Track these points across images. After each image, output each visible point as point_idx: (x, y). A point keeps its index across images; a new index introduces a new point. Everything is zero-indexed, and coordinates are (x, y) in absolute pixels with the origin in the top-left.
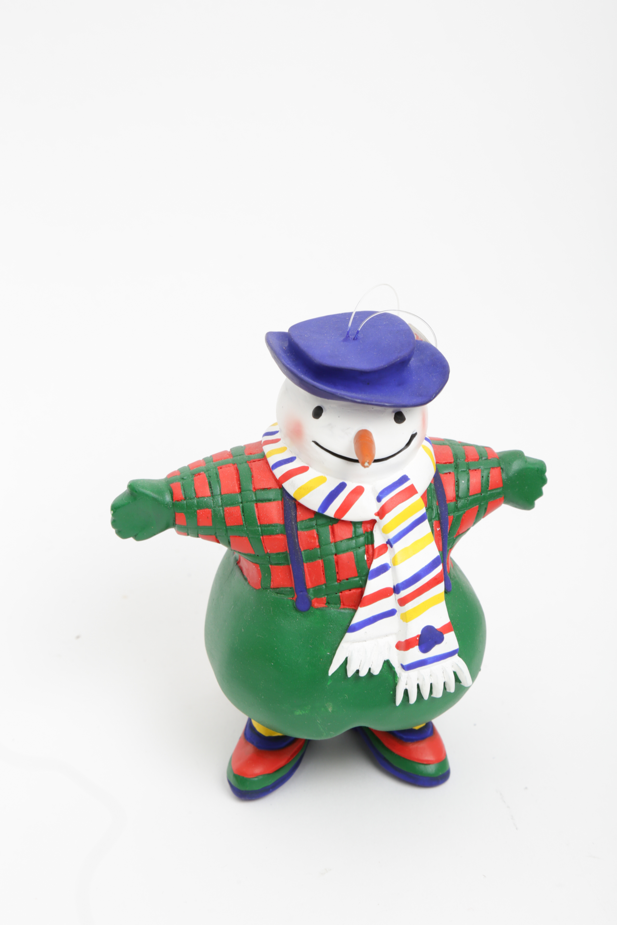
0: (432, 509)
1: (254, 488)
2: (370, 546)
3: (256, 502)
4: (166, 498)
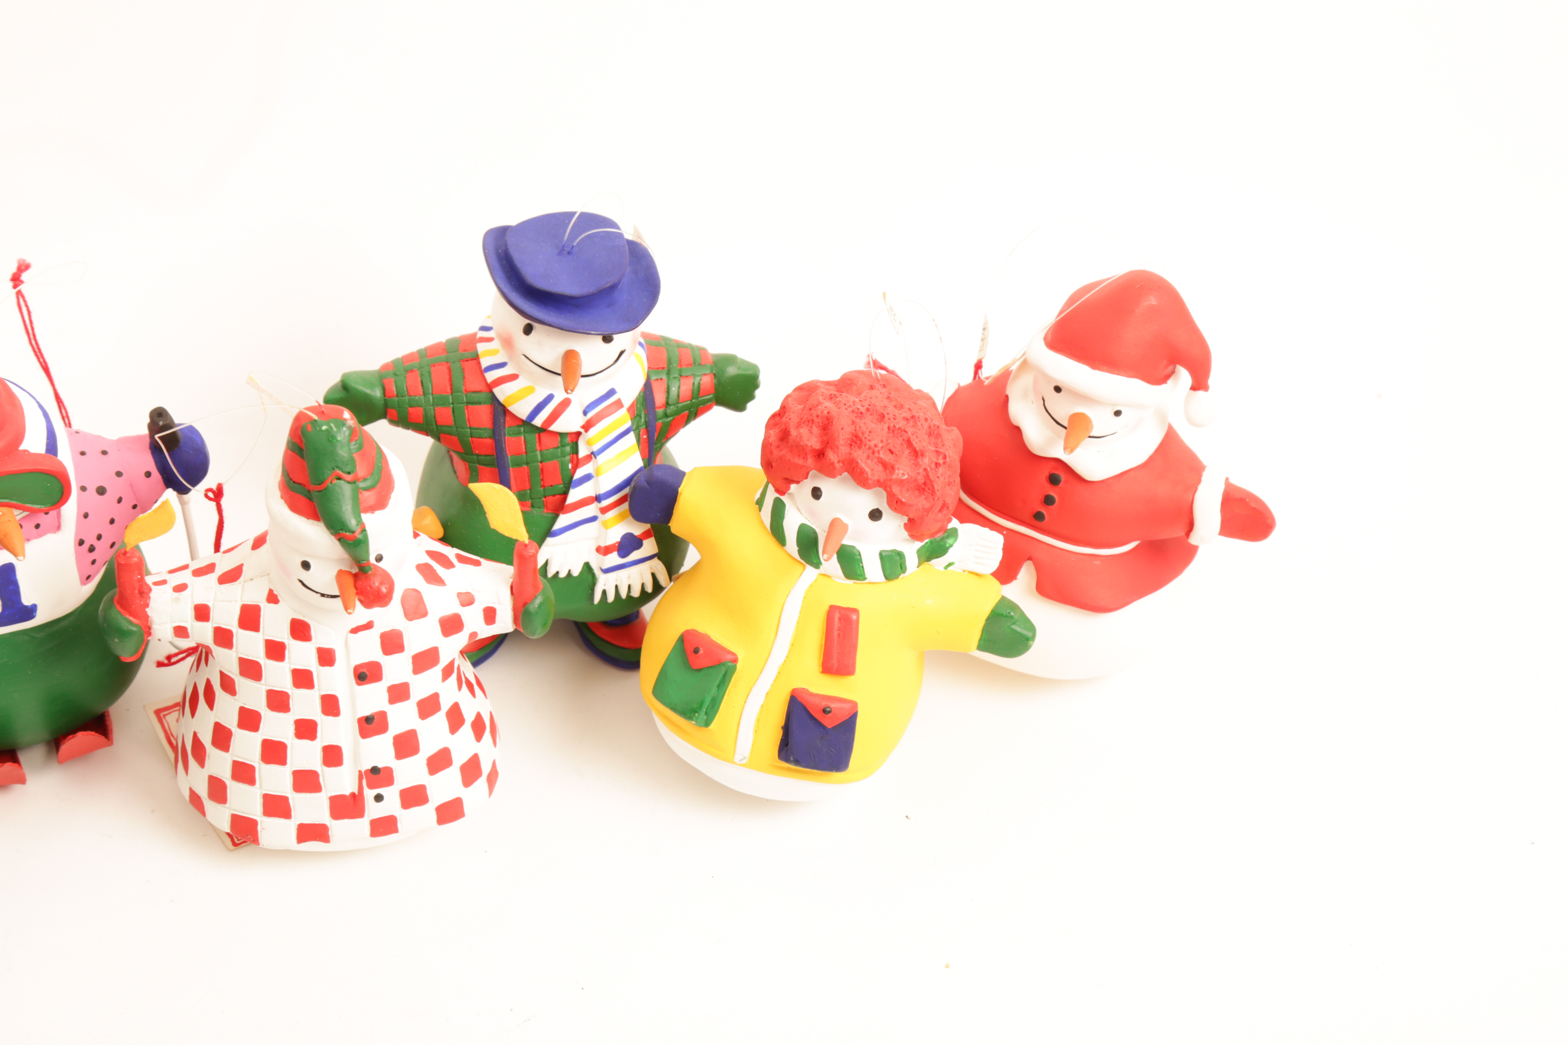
0: (641, 417)
1: (466, 391)
2: (575, 456)
3: (466, 404)
4: (377, 393)
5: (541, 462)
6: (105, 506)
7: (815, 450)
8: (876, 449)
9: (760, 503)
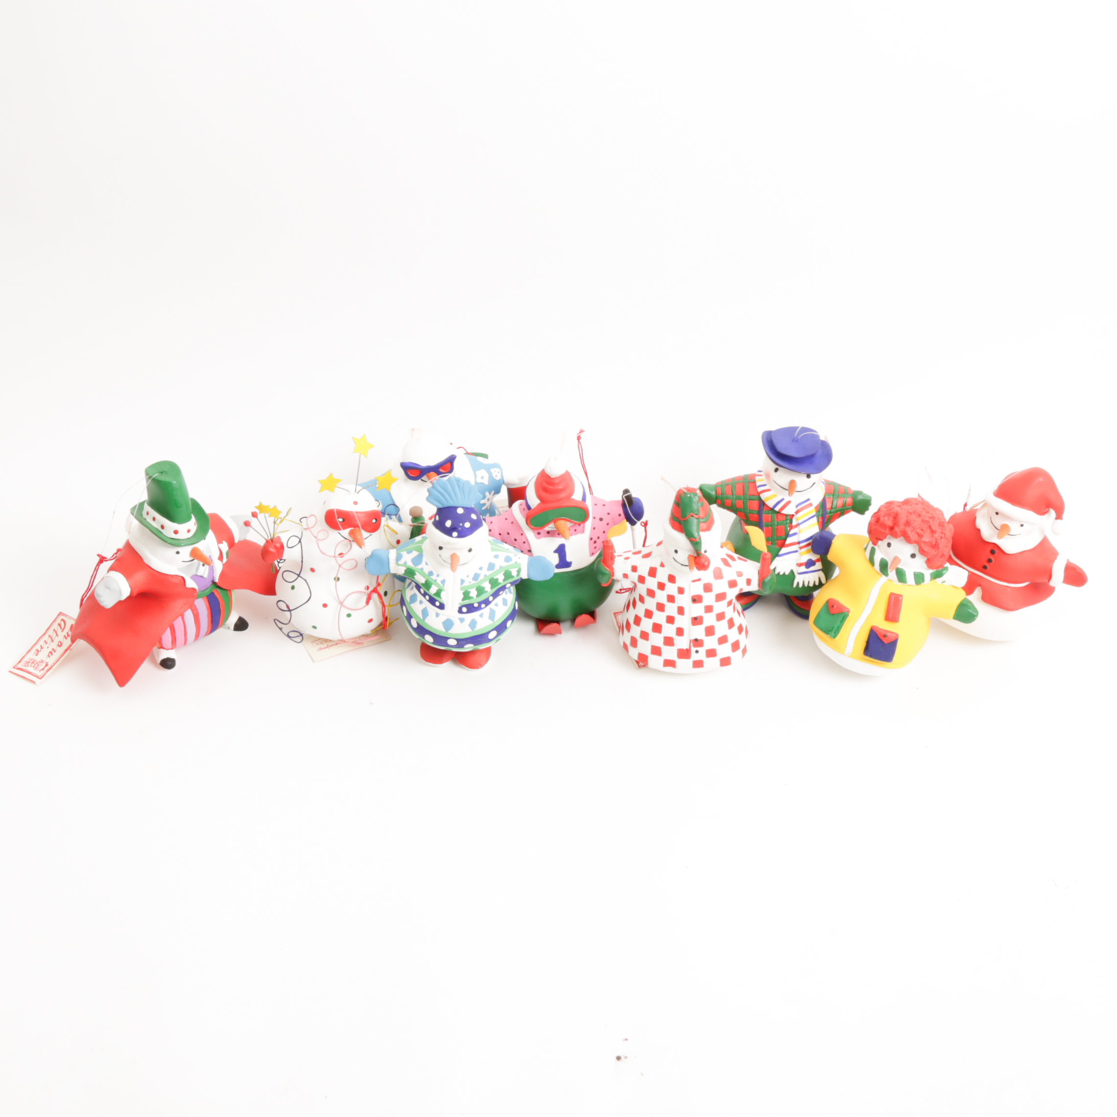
0: (820, 512)
1: (749, 494)
2: (791, 524)
3: (748, 500)
4: (713, 493)
5: (777, 526)
6: (602, 526)
7: (889, 527)
8: (916, 528)
9: (865, 549)
